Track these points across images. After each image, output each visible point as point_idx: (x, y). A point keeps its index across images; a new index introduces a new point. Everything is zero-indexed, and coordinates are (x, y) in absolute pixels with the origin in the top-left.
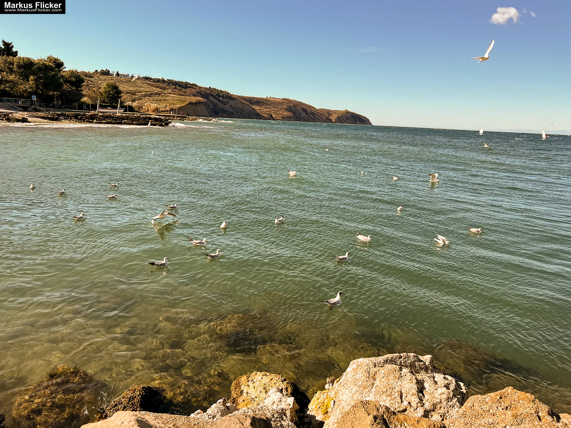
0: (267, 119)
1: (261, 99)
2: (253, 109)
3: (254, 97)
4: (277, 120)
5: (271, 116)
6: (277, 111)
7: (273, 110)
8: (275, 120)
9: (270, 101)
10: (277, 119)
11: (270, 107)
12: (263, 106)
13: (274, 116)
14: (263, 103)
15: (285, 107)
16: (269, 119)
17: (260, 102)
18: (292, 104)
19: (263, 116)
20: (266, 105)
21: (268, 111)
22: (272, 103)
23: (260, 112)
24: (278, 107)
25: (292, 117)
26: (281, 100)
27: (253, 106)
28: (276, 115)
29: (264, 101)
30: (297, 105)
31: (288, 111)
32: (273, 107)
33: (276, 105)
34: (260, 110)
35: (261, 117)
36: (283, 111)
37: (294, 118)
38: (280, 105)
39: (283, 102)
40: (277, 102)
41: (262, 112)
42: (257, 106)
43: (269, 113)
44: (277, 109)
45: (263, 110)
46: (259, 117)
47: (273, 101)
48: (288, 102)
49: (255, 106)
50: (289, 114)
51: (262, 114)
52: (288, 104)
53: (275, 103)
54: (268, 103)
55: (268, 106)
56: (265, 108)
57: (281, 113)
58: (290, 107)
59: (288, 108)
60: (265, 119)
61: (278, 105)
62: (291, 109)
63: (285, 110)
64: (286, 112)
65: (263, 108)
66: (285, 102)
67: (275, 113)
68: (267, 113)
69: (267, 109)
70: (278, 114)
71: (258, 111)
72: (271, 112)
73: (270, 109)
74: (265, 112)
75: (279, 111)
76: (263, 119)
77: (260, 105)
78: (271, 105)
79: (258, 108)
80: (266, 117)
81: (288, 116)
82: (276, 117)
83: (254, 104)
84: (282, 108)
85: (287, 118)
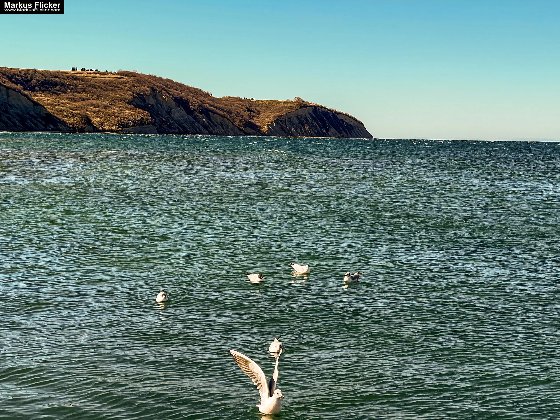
0: (74, 129)
1: (57, 75)
2: (35, 104)
3: (36, 71)
4: (103, 131)
5: (88, 121)
6: (105, 107)
7: (93, 105)
8: (99, 131)
9: (82, 80)
10: (106, 128)
11: (83, 95)
12: (64, 95)
13: (95, 120)
14: (63, 85)
15: (128, 95)
16: (82, 130)
17: (56, 84)
18: (146, 88)
19: (63, 121)
20: (71, 91)
21: (79, 107)
22: (90, 86)
23: (56, 110)
24: (106, 96)
25: (148, 124)
26: (115, 78)
27: (36, 95)
28: (101, 118)
29: (66, 80)
30: (160, 88)
31: (137, 106)
32: (93, 96)
33: (100, 89)
34: (56, 105)
35: (59, 124)
36: (123, 107)
37: (152, 125)
38: (112, 90)
39: (121, 83)
40: (105, 83)
41: (60, 111)
42: (46, 96)
43: (80, 112)
44: (104, 101)
45: (63, 105)
46: (52, 126)
47: (91, 79)
48: (135, 81)
49: (41, 94)
50: (140, 115)
51: (60, 117)
52: (134, 86)
53: (99, 87)
54: (78, 86)
55: (79, 93)
56: (69, 101)
57: (116, 113)
58: (142, 95)
59: (134, 97)
60: (72, 129)
61: (107, 90)
62: (144, 100)
63: (127, 105)
64: (131, 109)
65: (63, 101)
66: (126, 83)
67: (98, 114)
68: (76, 112)
69: (74, 102)
70: (109, 116)
71: (49, 109)
72: (86, 109)
73: (83, 102)
74: (69, 110)
75: (109, 107)
76: (65, 131)
77: (53, 93)
78: (85, 91)
79: (48, 99)
80: (73, 124)
81: (135, 119)
82: (102, 124)
83: (37, 88)
84: (117, 97)
85: (133, 126)
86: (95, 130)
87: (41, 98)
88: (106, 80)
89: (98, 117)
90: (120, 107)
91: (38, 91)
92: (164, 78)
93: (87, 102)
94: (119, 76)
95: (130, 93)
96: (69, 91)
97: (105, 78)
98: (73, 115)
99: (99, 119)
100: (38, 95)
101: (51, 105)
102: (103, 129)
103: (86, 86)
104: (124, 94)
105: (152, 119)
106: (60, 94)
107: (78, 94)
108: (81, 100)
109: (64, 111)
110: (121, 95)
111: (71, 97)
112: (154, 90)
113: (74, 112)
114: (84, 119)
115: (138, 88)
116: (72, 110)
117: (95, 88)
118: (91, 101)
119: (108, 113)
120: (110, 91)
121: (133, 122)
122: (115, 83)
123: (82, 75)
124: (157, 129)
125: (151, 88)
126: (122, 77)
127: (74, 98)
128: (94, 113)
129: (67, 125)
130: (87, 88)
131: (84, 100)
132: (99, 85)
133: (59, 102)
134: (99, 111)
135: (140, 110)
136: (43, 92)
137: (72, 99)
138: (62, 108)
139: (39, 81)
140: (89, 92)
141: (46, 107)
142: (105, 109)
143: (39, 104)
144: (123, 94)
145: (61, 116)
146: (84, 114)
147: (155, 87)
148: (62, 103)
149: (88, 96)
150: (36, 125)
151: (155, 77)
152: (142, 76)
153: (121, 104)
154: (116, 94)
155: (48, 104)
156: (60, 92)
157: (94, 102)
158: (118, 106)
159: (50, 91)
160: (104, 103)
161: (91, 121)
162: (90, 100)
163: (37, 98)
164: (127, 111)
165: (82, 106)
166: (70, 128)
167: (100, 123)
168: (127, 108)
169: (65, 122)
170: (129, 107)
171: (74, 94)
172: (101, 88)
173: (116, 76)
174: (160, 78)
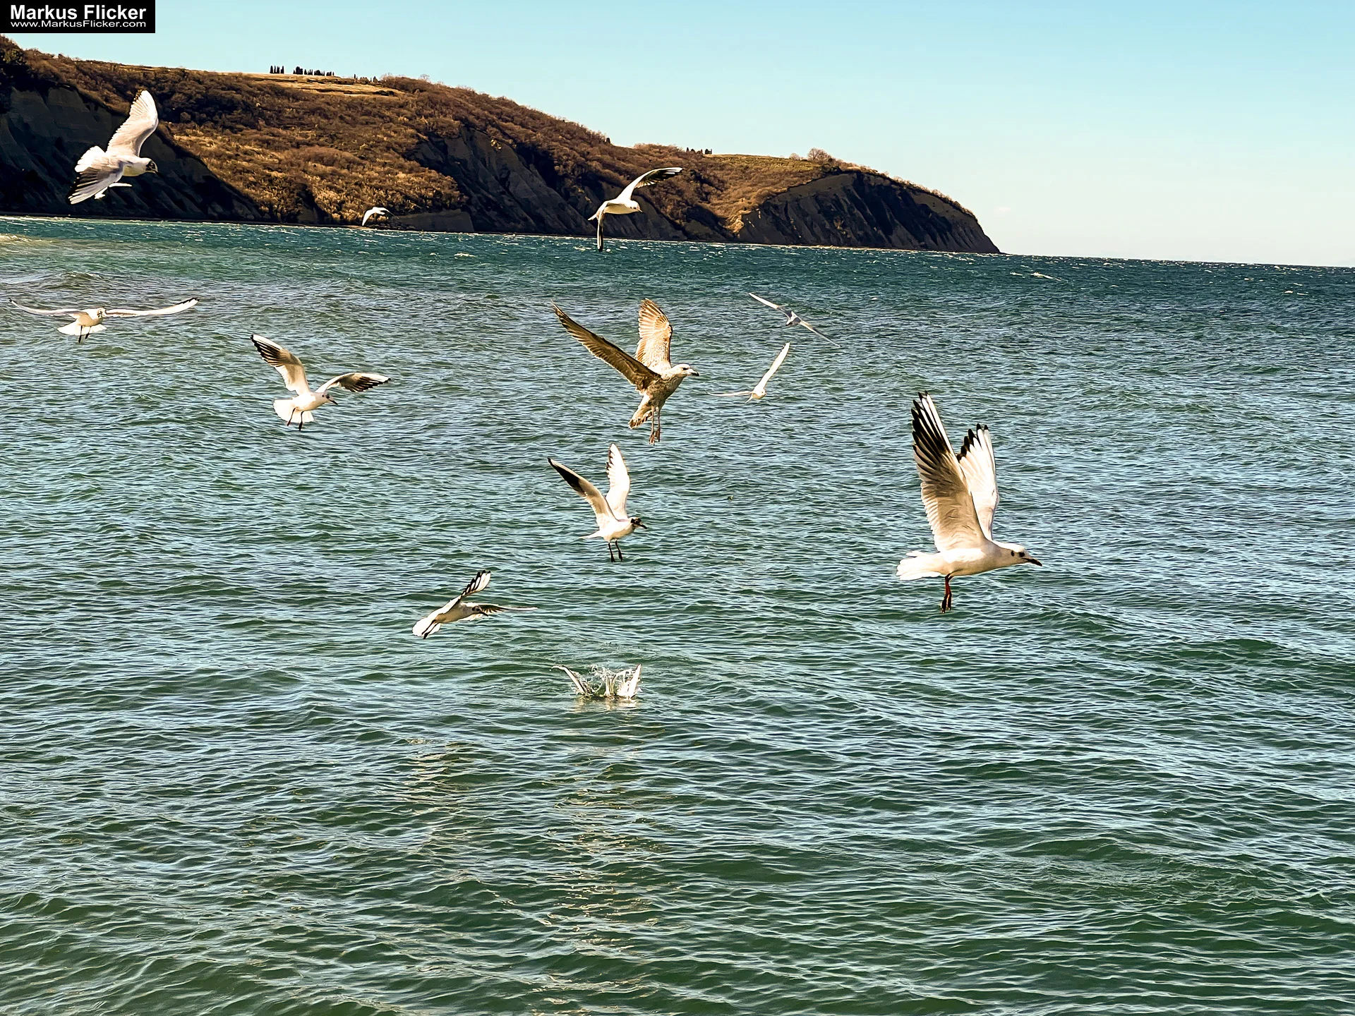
0: (272, 219)
2: (180, 152)
4: (344, 222)
5: (307, 197)
6: (350, 164)
7: (320, 159)
8: (333, 223)
9: (295, 96)
10: (348, 214)
11: (297, 134)
12: (251, 133)
13: (324, 195)
14: (248, 108)
15: (405, 136)
16: (291, 219)
17: (230, 106)
18: (449, 119)
19: (247, 197)
20: (268, 124)
21: (287, 164)
22: (313, 112)
23: (230, 169)
24: (353, 136)
25: (453, 207)
26: (374, 93)
27: (182, 132)
28: (339, 191)
29: (256, 95)
30: (483, 120)
31: (426, 163)
32: (320, 136)
33: (337, 121)
34: (230, 157)
35: (235, 203)
36: (391, 165)
37: (463, 209)
38: (367, 123)
39: (389, 106)
40: (349, 106)
41: (240, 172)
42: (207, 134)
43: (288, 175)
44: (346, 150)
45: (248, 158)
46: (219, 209)
47: (317, 95)
48: (422, 101)
49: (194, 128)
50: (433, 185)
51: (239, 185)
52: (420, 116)
53: (335, 114)
54: (285, 112)
55: (286, 128)
56: (262, 147)
57: (376, 178)
58: (438, 136)
59: (421, 142)
60: (267, 216)
61: (354, 123)
62: (444, 149)
63: (402, 160)
64: (411, 171)
65: (247, 147)
66: (401, 107)
67: (330, 180)
68: (279, 175)
69: (276, 149)
70: (357, 187)
71: (212, 165)
72: (302, 168)
73: (295, 150)
74: (261, 169)
75: (359, 164)
76: (250, 220)
77: (225, 127)
78: (302, 126)
79: (211, 143)
80: (270, 206)
81: (422, 196)
82: (340, 206)
83: (186, 115)
84: (380, 141)
85: (416, 210)
86: (323, 219)
87: (193, 138)
88: (354, 99)
89: (331, 188)
90: (384, 165)
91: (188, 122)
92: (494, 95)
93: (306, 151)
94: (386, 90)
95: (410, 131)
96: (261, 123)
97: (351, 93)
98: (271, 181)
99: (332, 194)
100: (188, 131)
101: (218, 156)
102: (342, 217)
103: (305, 113)
104: (395, 132)
105: (461, 196)
106: (241, 130)
107: (284, 132)
108: (292, 146)
109: (248, 172)
110: (391, 137)
111: (268, 137)
112: (468, 125)
113: (274, 174)
114: (296, 191)
115: (431, 119)
116: (269, 169)
117: (326, 117)
118: (317, 150)
119: (355, 178)
120: (362, 124)
121: (416, 202)
122: (375, 107)
123: (296, 85)
124: (473, 219)
125: (461, 120)
126: (392, 93)
127: (274, 141)
128: (322, 179)
129: (257, 207)
130: (306, 116)
131: (298, 145)
132: (336, 109)
133: (238, 148)
134: (333, 173)
135: (434, 174)
136: (200, 125)
137: (269, 144)
138: (244, 163)
139: (190, 97)
140: (311, 126)
141: (205, 160)
142: (348, 168)
143: (189, 155)
144: (393, 134)
145: (241, 184)
146: (299, 181)
147: (471, 118)
148: (246, 153)
149: (307, 137)
150: (180, 203)
151: (471, 94)
152: (441, 90)
153: (388, 158)
154: (376, 134)
155: (210, 154)
156: (241, 126)
157: (323, 150)
158: (379, 164)
159: (216, 122)
160: (347, 154)
161: (313, 198)
162: (312, 145)
163: (185, 138)
164: (401, 175)
165: (293, 160)
166: (263, 213)
167: (336, 202)
168: (401, 168)
169: (251, 200)
170: (407, 164)
171: (275, 130)
172: (341, 118)
173: (378, 89)
174: (485, 98)
